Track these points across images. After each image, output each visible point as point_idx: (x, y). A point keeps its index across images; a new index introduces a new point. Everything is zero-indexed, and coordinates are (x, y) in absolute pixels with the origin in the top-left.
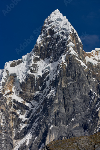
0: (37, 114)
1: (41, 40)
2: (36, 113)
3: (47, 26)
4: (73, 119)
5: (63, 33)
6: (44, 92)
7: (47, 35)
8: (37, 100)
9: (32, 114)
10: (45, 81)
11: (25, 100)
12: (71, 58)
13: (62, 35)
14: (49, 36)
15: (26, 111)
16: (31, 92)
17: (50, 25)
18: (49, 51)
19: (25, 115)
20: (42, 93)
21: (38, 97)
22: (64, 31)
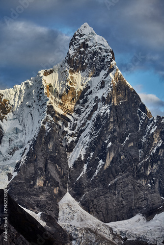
0: (83, 128)
1: (74, 51)
2: (82, 126)
3: (79, 38)
4: (127, 138)
5: (100, 48)
6: (86, 106)
7: (80, 48)
8: (78, 113)
9: (77, 127)
10: (87, 95)
11: (65, 112)
12: (120, 77)
13: (100, 51)
14: (82, 49)
15: (69, 123)
16: (71, 104)
17: (82, 38)
18: (84, 64)
19: (68, 128)
20: (84, 106)
21: (79, 110)
22: (101, 46)
